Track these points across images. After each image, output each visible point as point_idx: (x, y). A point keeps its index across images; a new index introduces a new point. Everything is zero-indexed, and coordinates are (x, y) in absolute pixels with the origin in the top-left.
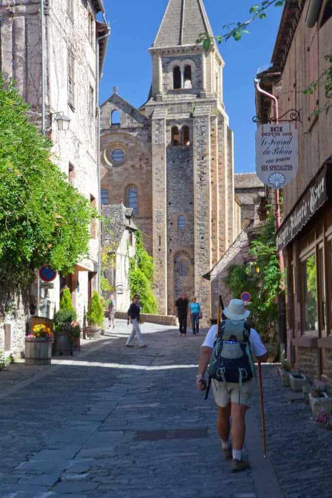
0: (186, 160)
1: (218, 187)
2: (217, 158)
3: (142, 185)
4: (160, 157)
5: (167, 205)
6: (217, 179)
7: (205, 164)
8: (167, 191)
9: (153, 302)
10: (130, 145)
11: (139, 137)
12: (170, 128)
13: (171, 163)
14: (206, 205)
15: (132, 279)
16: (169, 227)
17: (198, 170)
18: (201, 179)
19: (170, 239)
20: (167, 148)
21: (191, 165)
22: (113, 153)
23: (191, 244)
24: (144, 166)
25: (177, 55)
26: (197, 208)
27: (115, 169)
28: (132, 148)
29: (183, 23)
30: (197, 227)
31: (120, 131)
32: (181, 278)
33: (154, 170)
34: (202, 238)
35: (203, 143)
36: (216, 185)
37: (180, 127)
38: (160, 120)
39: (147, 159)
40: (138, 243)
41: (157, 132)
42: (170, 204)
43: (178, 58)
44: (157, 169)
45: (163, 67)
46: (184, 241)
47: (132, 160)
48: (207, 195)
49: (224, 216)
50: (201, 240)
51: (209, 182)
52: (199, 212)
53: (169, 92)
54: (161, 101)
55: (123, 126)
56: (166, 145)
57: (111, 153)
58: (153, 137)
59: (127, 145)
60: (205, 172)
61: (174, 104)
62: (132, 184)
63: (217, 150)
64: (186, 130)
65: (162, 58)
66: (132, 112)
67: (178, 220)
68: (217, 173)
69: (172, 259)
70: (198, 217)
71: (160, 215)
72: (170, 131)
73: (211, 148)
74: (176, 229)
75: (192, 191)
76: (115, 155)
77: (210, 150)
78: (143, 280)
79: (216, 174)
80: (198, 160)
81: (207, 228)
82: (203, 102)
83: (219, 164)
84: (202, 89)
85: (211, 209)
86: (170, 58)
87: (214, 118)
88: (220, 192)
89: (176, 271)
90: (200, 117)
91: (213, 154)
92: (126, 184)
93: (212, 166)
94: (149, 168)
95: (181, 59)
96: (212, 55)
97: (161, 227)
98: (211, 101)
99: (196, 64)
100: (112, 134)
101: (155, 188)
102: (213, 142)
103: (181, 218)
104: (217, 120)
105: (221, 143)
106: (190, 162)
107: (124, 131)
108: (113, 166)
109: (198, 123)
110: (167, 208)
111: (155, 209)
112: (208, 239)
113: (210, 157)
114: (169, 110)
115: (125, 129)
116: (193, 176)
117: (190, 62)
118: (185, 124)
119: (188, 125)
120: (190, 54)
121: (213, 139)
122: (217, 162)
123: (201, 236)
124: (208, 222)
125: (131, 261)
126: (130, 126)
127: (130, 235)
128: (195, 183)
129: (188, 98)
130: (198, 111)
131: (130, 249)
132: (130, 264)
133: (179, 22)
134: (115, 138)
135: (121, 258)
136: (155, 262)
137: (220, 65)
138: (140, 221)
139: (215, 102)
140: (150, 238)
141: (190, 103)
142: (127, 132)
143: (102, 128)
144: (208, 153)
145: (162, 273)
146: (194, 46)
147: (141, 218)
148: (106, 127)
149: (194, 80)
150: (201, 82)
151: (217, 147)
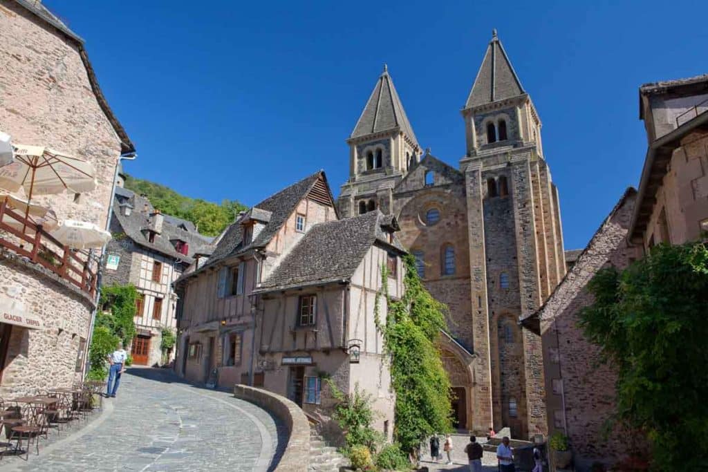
0: (506, 211)
1: (545, 238)
2: (542, 205)
3: (458, 242)
4: (476, 210)
5: (486, 261)
6: (544, 228)
8: (486, 247)
9: (437, 378)
11: (453, 193)
12: (486, 180)
13: (489, 215)
14: (531, 258)
15: (392, 337)
16: (491, 286)
17: (520, 219)
18: (524, 229)
19: (491, 300)
20: (483, 200)
21: (512, 216)
22: (428, 213)
23: (518, 303)
24: (459, 222)
25: (492, 111)
26: (522, 262)
27: (429, 229)
28: (446, 205)
29: (494, 84)
30: (523, 284)
31: (433, 190)
32: (508, 345)
33: (470, 224)
34: (530, 296)
35: (524, 189)
36: (543, 235)
37: (496, 178)
38: (474, 172)
39: (463, 215)
41: (472, 185)
42: (490, 260)
43: (491, 114)
44: (473, 223)
45: (476, 124)
46: (508, 302)
47: (447, 217)
48: (533, 246)
49: (555, 271)
50: (530, 299)
51: (533, 231)
52: (523, 266)
53: (484, 148)
54: (476, 156)
55: (436, 184)
56: (482, 197)
57: (426, 214)
58: (468, 190)
59: (442, 203)
60: (528, 220)
61: (489, 157)
62: (449, 243)
63: (541, 197)
64: (504, 180)
65: (475, 117)
66: (445, 171)
67: (501, 278)
68: (543, 221)
69: (495, 324)
70: (523, 273)
71: (478, 273)
72: (486, 184)
73: (534, 195)
74: (498, 288)
75: (514, 244)
76: (430, 216)
77: (532, 197)
79: (542, 223)
80: (519, 208)
81: (536, 284)
82: (521, 151)
83: (544, 212)
84: (519, 138)
85: (538, 262)
86: (483, 116)
87: (535, 163)
88: (548, 244)
89: (501, 337)
90: (518, 163)
91: (537, 201)
92: (441, 243)
93: (536, 214)
94: (465, 224)
95: (494, 114)
96: (528, 108)
97: (480, 286)
98: (530, 148)
99: (511, 117)
100: (426, 194)
101: (471, 243)
102: (535, 188)
103: (504, 275)
104: (538, 166)
105: (544, 189)
106: (510, 212)
107: (437, 189)
108: (427, 226)
109: (518, 170)
110: (487, 264)
111: (473, 267)
112: (538, 298)
113: (533, 204)
114: (484, 163)
115: (438, 187)
116: (514, 227)
117: (504, 116)
118: (501, 173)
119: (506, 174)
120: (504, 108)
121: (535, 185)
122: (542, 211)
123: (528, 295)
124: (536, 277)
125: (394, 305)
126: (444, 183)
127: (391, 260)
128: (518, 235)
129: (504, 149)
130: (516, 158)
131: (391, 283)
132: (389, 309)
133: (490, 84)
134: (428, 198)
135: (366, 295)
136: (475, 326)
137: (537, 124)
138: (458, 282)
139: (534, 148)
140: (470, 299)
141: (506, 153)
142: (441, 189)
143: (415, 188)
144: (530, 201)
145: (483, 340)
146: (507, 100)
147: (459, 278)
148: (420, 188)
149: (509, 132)
150: (517, 133)
151: (541, 194)
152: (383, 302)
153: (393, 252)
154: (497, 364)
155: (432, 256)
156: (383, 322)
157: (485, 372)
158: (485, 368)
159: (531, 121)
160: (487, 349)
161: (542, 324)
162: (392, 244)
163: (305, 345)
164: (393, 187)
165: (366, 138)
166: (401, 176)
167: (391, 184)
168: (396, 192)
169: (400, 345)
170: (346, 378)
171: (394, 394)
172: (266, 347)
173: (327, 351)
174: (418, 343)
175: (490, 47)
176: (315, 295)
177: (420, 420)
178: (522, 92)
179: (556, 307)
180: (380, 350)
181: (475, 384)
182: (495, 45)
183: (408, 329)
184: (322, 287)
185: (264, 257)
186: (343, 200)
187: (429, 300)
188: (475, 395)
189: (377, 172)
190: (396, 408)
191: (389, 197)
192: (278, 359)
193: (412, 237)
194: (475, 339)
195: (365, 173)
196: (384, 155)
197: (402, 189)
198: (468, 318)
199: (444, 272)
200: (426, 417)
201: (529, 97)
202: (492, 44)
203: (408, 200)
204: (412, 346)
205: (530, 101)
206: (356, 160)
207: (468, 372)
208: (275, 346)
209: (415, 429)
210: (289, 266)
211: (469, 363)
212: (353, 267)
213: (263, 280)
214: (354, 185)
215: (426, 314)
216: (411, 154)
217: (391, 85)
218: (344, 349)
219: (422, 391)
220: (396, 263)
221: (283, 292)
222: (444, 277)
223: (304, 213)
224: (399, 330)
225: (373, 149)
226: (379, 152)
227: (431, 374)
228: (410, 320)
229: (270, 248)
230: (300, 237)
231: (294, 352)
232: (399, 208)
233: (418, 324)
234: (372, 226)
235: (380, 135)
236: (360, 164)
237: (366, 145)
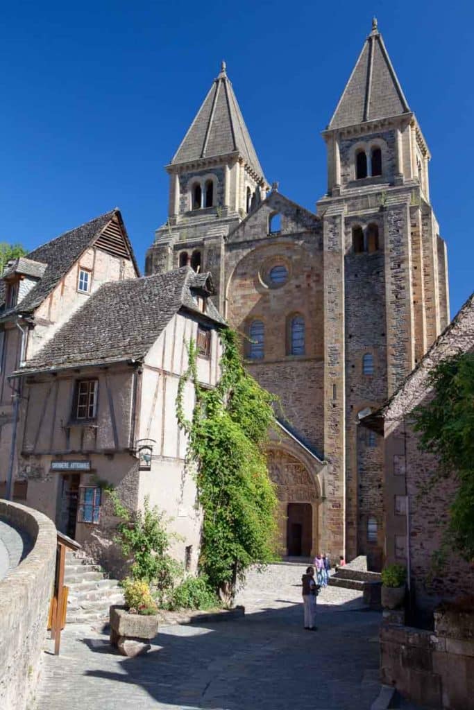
0: (374, 272)
1: (424, 309)
2: (422, 266)
3: (310, 312)
4: (335, 269)
5: (346, 338)
6: (423, 296)
7: (403, 274)
8: (346, 318)
9: (259, 492)
10: (294, 257)
11: (306, 245)
12: (350, 229)
13: (352, 277)
14: (405, 336)
15: (200, 436)
16: (350, 372)
17: (392, 284)
18: (396, 297)
19: (350, 390)
20: (345, 257)
21: (382, 279)
22: (271, 272)
23: (383, 396)
24: (313, 285)
25: (363, 135)
26: (391, 340)
27: (273, 293)
28: (296, 260)
29: (369, 97)
30: (391, 370)
31: (280, 240)
32: (369, 449)
33: (326, 287)
35: (399, 244)
36: (422, 306)
37: (364, 227)
38: (335, 217)
39: (318, 275)
40: (229, 355)
41: (331, 235)
42: (351, 337)
43: (362, 139)
44: (330, 286)
45: (341, 153)
46: (372, 392)
47: (297, 278)
48: (408, 320)
51: (409, 300)
52: (393, 346)
53: (350, 184)
54: (339, 195)
55: (284, 232)
56: (344, 252)
57: (269, 272)
58: (326, 242)
59: (290, 258)
60: (403, 285)
61: (356, 198)
62: (297, 312)
63: (422, 255)
64: (374, 230)
65: (341, 141)
66: (297, 214)
67: (364, 361)
68: (423, 287)
69: (353, 421)
70: (393, 355)
71: (335, 352)
72: (351, 234)
73: (412, 252)
74: (360, 374)
75: (383, 316)
76: (274, 275)
77: (410, 254)
78: (228, 439)
79: (421, 290)
80: (392, 269)
82: (399, 191)
83: (425, 275)
84: (398, 174)
85: (413, 342)
86: (351, 140)
87: (417, 208)
88: (428, 317)
89: (360, 439)
90: (394, 208)
91: (416, 260)
92: (287, 312)
93: (414, 278)
94: (320, 288)
95: (367, 139)
96: (412, 132)
97: (336, 372)
98: (411, 188)
99: (388, 143)
100: (270, 245)
101: (327, 313)
102: (414, 242)
103: (368, 357)
104: (420, 212)
105: (427, 245)
106: (381, 273)
107: (285, 240)
108: (269, 288)
109: (392, 217)
110: (346, 342)
111: (327, 345)
113: (410, 264)
114: (349, 206)
115: (286, 236)
116: (384, 294)
117: (380, 143)
118: (371, 221)
119: (377, 222)
120: (380, 131)
121: (415, 238)
122: (423, 273)
123: (399, 384)
124: (410, 361)
125: (204, 395)
126: (295, 231)
127: (204, 334)
128: (388, 304)
129: (377, 188)
130: (391, 201)
131: (201, 364)
132: (198, 399)
133: (364, 96)
134: (271, 251)
135: (165, 380)
136: (327, 423)
137: (424, 154)
138: (307, 364)
139: (417, 188)
140: (322, 388)
141: (380, 194)
142: (289, 240)
143: (256, 238)
144: (407, 259)
145: (337, 441)
146: (385, 120)
147: (309, 360)
148: (261, 237)
149: (385, 164)
150: (395, 166)
151: (422, 252)
152: (189, 389)
153: (206, 324)
154: (354, 473)
155: (276, 329)
156: (188, 416)
157: (337, 483)
158: (337, 478)
159: (415, 149)
160: (342, 454)
161: (386, 425)
162: (205, 314)
163: (82, 445)
164: (226, 234)
165: (193, 165)
166: (237, 219)
167: (224, 230)
168: (230, 241)
169: (210, 447)
170: (133, 490)
171: (201, 511)
172: (29, 448)
173: (110, 454)
174: (234, 444)
175: (366, 44)
176: (96, 379)
177: (233, 546)
178: (406, 110)
179: (406, 402)
180: (183, 454)
181: (324, 498)
182: (373, 41)
183: (222, 427)
184: (105, 368)
185: (32, 326)
186: (158, 249)
187: (254, 389)
188: (324, 513)
189: (205, 212)
190: (204, 530)
191: (220, 248)
192: (47, 464)
193: (249, 303)
194: (327, 441)
195: (189, 214)
196: (216, 190)
197: (238, 237)
198: (319, 413)
199: (289, 351)
200: (242, 542)
201: (414, 117)
202: (370, 40)
203: (245, 253)
204: (227, 450)
205: (416, 123)
206: (178, 195)
207: (315, 483)
208: (43, 445)
209: (226, 557)
210: (65, 338)
211: (317, 473)
212: (148, 342)
213: (29, 357)
214: (173, 229)
215: (249, 407)
216: (253, 190)
217: (230, 93)
218: (131, 452)
219: (237, 508)
220: (209, 338)
221: (54, 374)
222: (290, 357)
223: (91, 268)
224: (210, 427)
225: (202, 181)
226: (210, 186)
227: (251, 486)
228: (227, 414)
229: (40, 314)
230: (83, 299)
231: (67, 454)
232: (233, 263)
233: (235, 420)
234: (178, 288)
235: (212, 161)
236: (181, 200)
237: (192, 175)
